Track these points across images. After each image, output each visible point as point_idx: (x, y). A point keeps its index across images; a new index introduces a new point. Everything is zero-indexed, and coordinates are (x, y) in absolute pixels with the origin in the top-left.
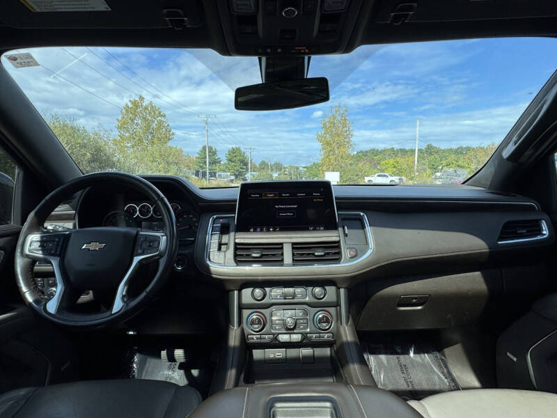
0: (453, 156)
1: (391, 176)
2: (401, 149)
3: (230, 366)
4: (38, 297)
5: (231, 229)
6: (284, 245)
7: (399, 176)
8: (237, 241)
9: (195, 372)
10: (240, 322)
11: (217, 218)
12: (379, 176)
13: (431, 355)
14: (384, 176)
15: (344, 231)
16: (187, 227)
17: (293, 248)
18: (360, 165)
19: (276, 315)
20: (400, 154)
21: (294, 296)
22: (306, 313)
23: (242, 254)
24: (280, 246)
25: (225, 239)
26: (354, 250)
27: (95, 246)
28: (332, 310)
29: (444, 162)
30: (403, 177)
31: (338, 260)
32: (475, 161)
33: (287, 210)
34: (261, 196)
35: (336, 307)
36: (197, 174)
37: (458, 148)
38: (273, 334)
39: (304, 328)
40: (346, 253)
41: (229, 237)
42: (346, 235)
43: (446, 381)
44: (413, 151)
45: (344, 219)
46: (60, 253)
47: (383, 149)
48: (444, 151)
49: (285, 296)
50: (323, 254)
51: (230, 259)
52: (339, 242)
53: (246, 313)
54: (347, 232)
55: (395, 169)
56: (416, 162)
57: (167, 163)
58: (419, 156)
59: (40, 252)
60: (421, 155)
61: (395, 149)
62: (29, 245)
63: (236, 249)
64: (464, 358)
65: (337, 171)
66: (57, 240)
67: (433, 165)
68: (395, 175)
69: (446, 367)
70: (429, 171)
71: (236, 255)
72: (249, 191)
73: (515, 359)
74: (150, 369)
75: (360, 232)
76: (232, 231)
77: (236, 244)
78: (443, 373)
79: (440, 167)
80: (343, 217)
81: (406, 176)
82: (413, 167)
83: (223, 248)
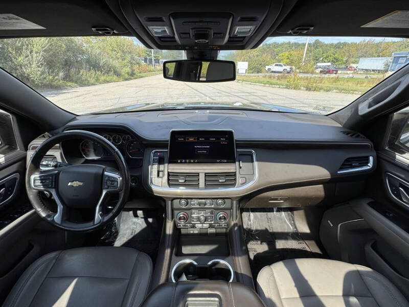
0: (332, 49)
1: (285, 65)
2: (295, 43)
3: (167, 246)
4: (48, 213)
5: (165, 161)
6: (200, 174)
7: (290, 65)
8: (169, 171)
9: (150, 220)
10: (173, 218)
11: (155, 152)
12: (276, 65)
13: (286, 213)
14: (280, 65)
15: (239, 165)
16: (137, 150)
17: (205, 176)
18: (264, 55)
19: (194, 214)
20: (293, 48)
21: (205, 204)
22: (212, 213)
23: (172, 179)
24: (198, 175)
25: (162, 167)
26: (244, 179)
27: (76, 184)
28: (228, 212)
29: (325, 55)
30: (293, 67)
31: (233, 185)
32: (347, 54)
33: (202, 149)
34: (185, 140)
35: (230, 210)
36: (145, 60)
37: (338, 43)
38: (193, 224)
39: (211, 221)
40: (239, 180)
41: (164, 167)
42: (240, 168)
43: (291, 227)
44: (304, 45)
45: (240, 155)
46: (55, 186)
47: (282, 42)
48: (327, 45)
49: (200, 204)
50: (224, 181)
51: (165, 183)
52: (235, 172)
53: (176, 212)
54: (241, 165)
55: (288, 61)
56: (305, 55)
57: (123, 51)
58: (308, 49)
59: (42, 186)
60: (309, 48)
61: (291, 43)
62: (33, 182)
63: (169, 175)
64: (304, 217)
65: (246, 61)
66: (51, 178)
67: (316, 57)
68: (288, 65)
69: (293, 221)
70: (313, 62)
71: (169, 180)
72: (176, 136)
73: (332, 225)
74: (124, 218)
75: (250, 164)
76: (166, 163)
77: (168, 173)
78: (291, 224)
79: (321, 59)
80: (240, 153)
81: (295, 66)
82: (301, 59)
83: (161, 174)
